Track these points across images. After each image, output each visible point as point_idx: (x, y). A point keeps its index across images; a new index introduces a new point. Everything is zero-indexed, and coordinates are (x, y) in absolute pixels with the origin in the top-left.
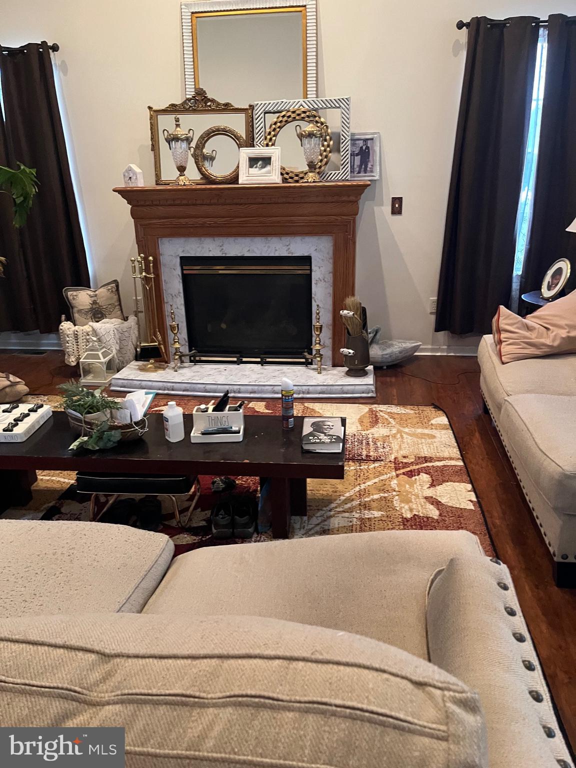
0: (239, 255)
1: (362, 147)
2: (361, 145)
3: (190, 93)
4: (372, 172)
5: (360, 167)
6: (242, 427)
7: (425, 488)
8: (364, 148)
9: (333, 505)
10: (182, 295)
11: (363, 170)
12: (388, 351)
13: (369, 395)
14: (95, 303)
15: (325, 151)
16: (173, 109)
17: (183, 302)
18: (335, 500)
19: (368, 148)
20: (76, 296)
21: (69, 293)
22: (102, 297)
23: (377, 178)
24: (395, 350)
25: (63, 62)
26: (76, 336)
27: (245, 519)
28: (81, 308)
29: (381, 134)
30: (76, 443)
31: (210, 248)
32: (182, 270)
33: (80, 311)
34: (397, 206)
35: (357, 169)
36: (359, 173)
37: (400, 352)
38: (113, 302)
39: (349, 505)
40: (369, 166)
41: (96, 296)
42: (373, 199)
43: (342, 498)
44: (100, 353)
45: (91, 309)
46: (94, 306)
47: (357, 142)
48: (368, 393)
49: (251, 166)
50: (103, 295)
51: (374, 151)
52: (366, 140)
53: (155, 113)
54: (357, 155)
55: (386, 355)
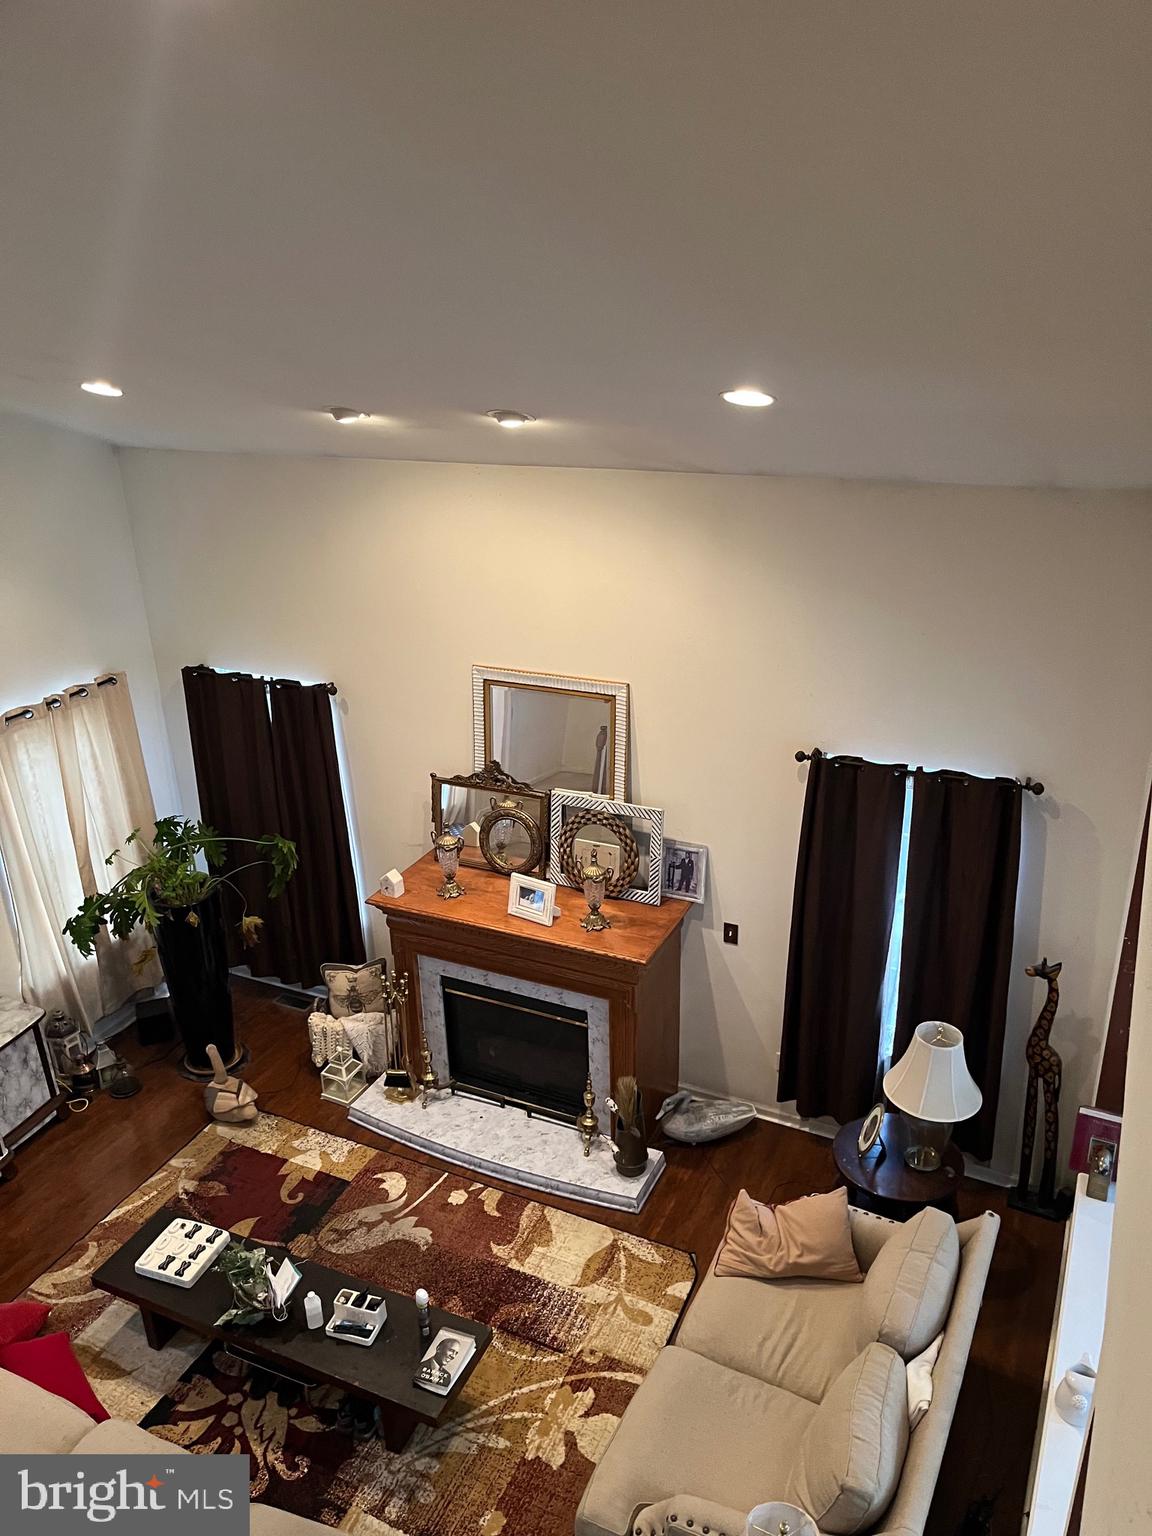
0: (505, 990)
1: (684, 860)
2: (684, 857)
3: (479, 768)
4: (695, 892)
5: (681, 882)
6: (377, 1328)
7: (577, 1416)
8: (687, 861)
9: (469, 1416)
10: (442, 1014)
11: (684, 887)
12: (696, 1128)
13: (631, 1210)
14: (353, 989)
15: (628, 868)
16: (457, 781)
17: (443, 1022)
18: (475, 1408)
19: (691, 861)
20: (334, 977)
21: (327, 972)
22: (363, 983)
23: (700, 901)
24: (705, 1128)
25: (343, 700)
26: (325, 1034)
27: (363, 1425)
28: (338, 993)
29: (711, 850)
30: (224, 1318)
31: (474, 976)
32: (444, 989)
33: (335, 996)
34: (731, 934)
35: (677, 885)
36: (679, 889)
37: (713, 1131)
38: (375, 988)
39: (482, 1421)
40: (692, 884)
41: (355, 980)
42: (701, 918)
43: (484, 1407)
44: (343, 1069)
45: (348, 997)
46: (352, 994)
47: (679, 852)
48: (629, 1208)
49: (523, 896)
50: (364, 979)
51: (699, 870)
52: (689, 853)
53: (437, 783)
54: (678, 867)
55: (692, 1132)
